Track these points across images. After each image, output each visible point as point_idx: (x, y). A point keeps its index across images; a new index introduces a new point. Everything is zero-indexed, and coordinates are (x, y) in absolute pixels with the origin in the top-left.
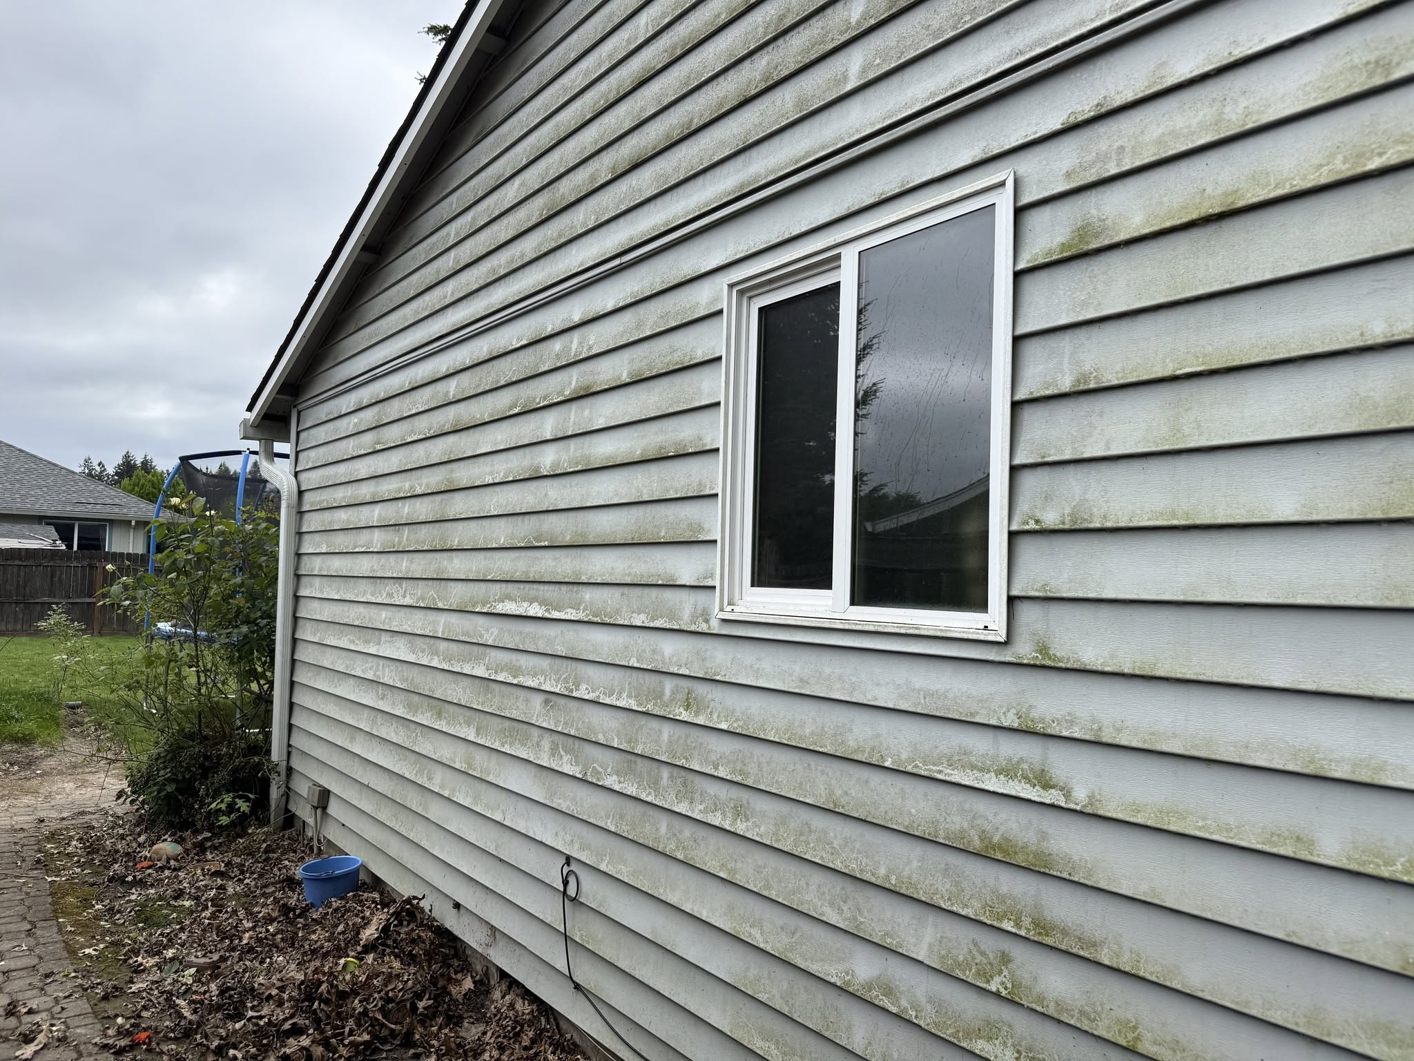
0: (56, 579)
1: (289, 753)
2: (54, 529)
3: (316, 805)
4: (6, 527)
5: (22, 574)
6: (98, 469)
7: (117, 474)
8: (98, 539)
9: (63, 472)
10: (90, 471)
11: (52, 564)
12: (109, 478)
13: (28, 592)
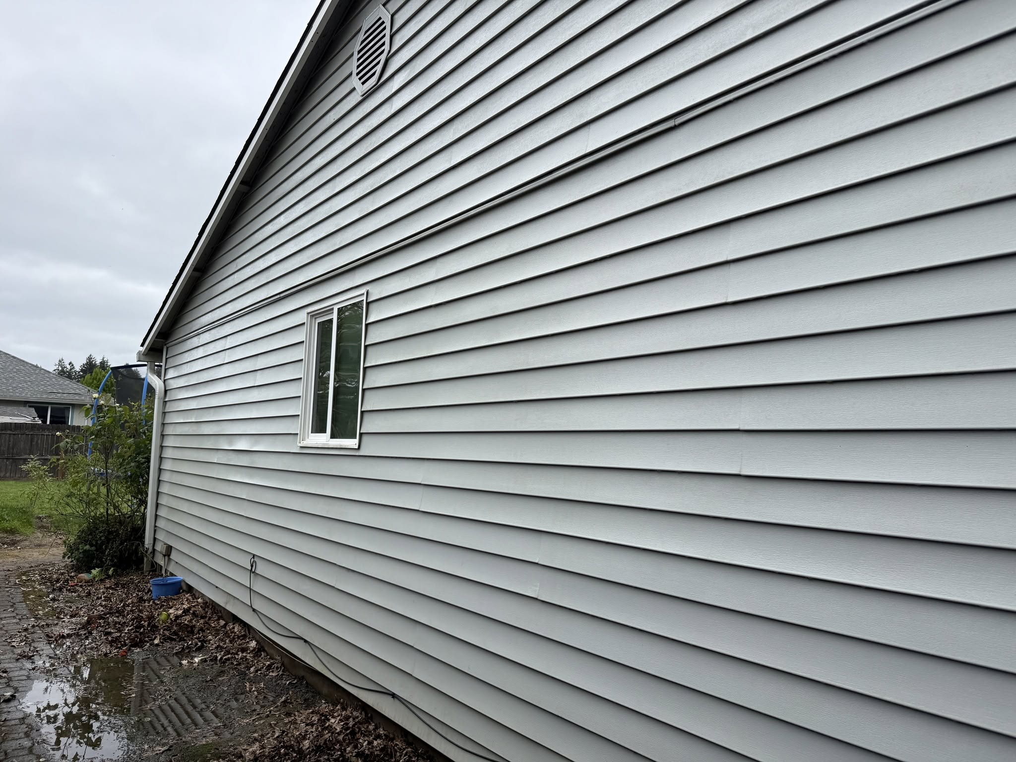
0: (34, 443)
1: (155, 531)
2: (34, 410)
3: (164, 554)
4: (3, 408)
5: (12, 440)
6: (69, 367)
7: (82, 370)
8: (64, 418)
9: (42, 372)
10: (63, 369)
11: (32, 433)
12: (76, 374)
13: (15, 452)
